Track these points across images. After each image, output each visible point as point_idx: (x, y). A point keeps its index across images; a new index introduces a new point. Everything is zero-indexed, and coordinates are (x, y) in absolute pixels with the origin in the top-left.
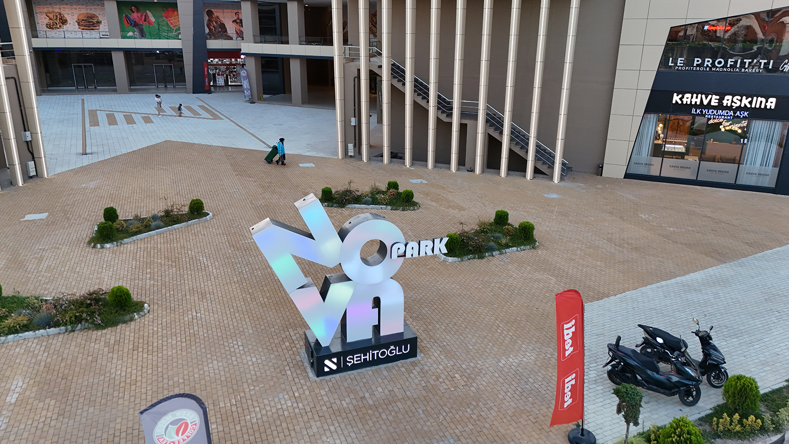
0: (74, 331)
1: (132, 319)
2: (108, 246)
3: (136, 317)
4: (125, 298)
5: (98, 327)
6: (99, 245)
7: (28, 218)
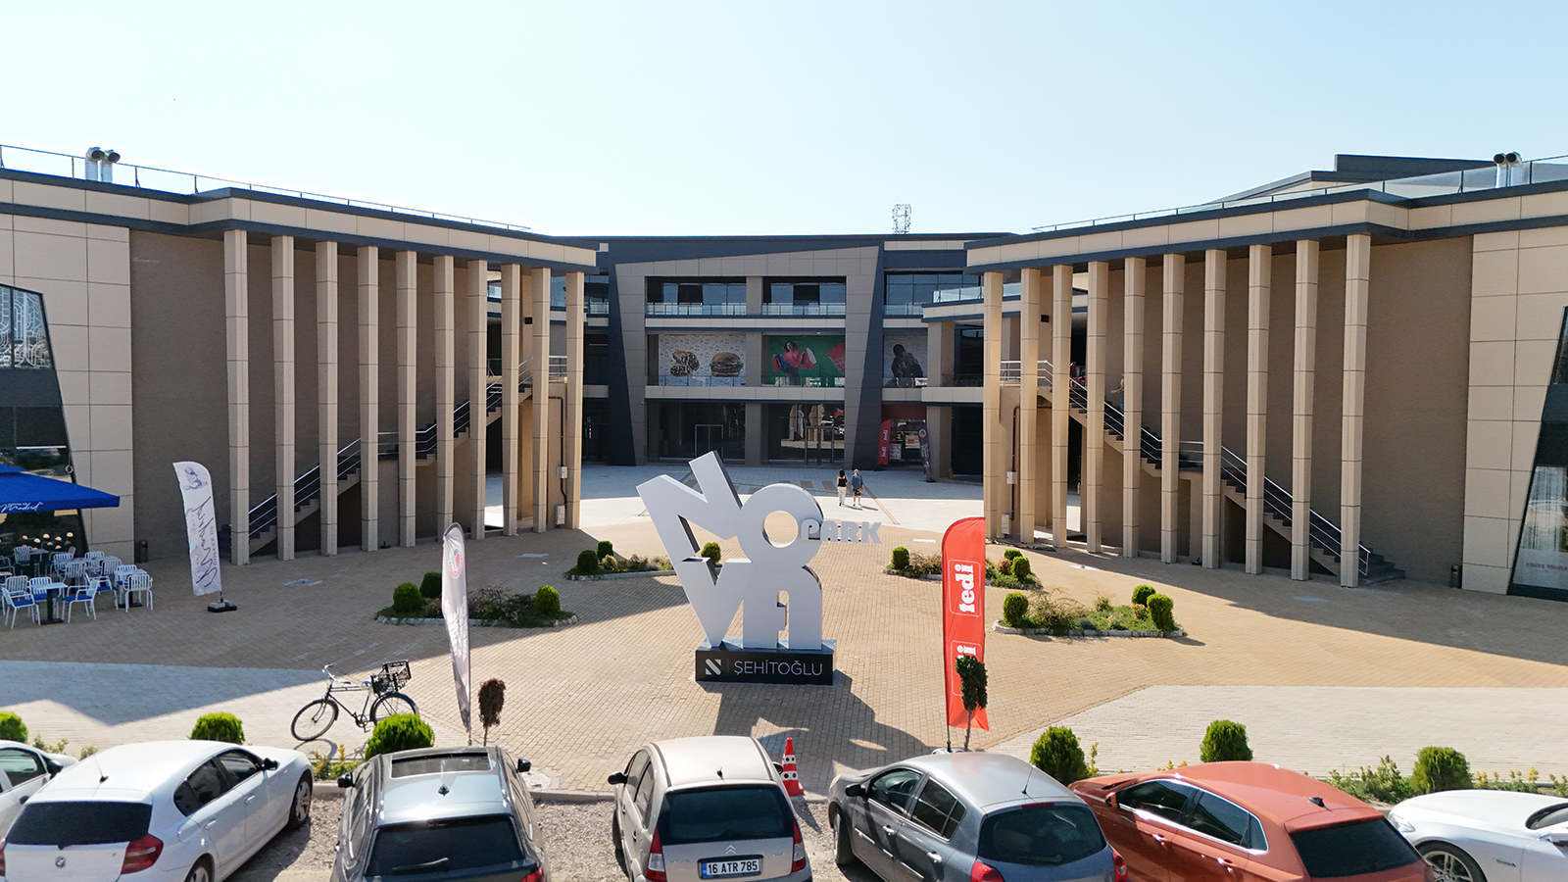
0: (489, 626)
1: (551, 625)
2: (583, 578)
3: (557, 623)
4: (550, 602)
5: (514, 625)
6: (573, 576)
7: (524, 556)
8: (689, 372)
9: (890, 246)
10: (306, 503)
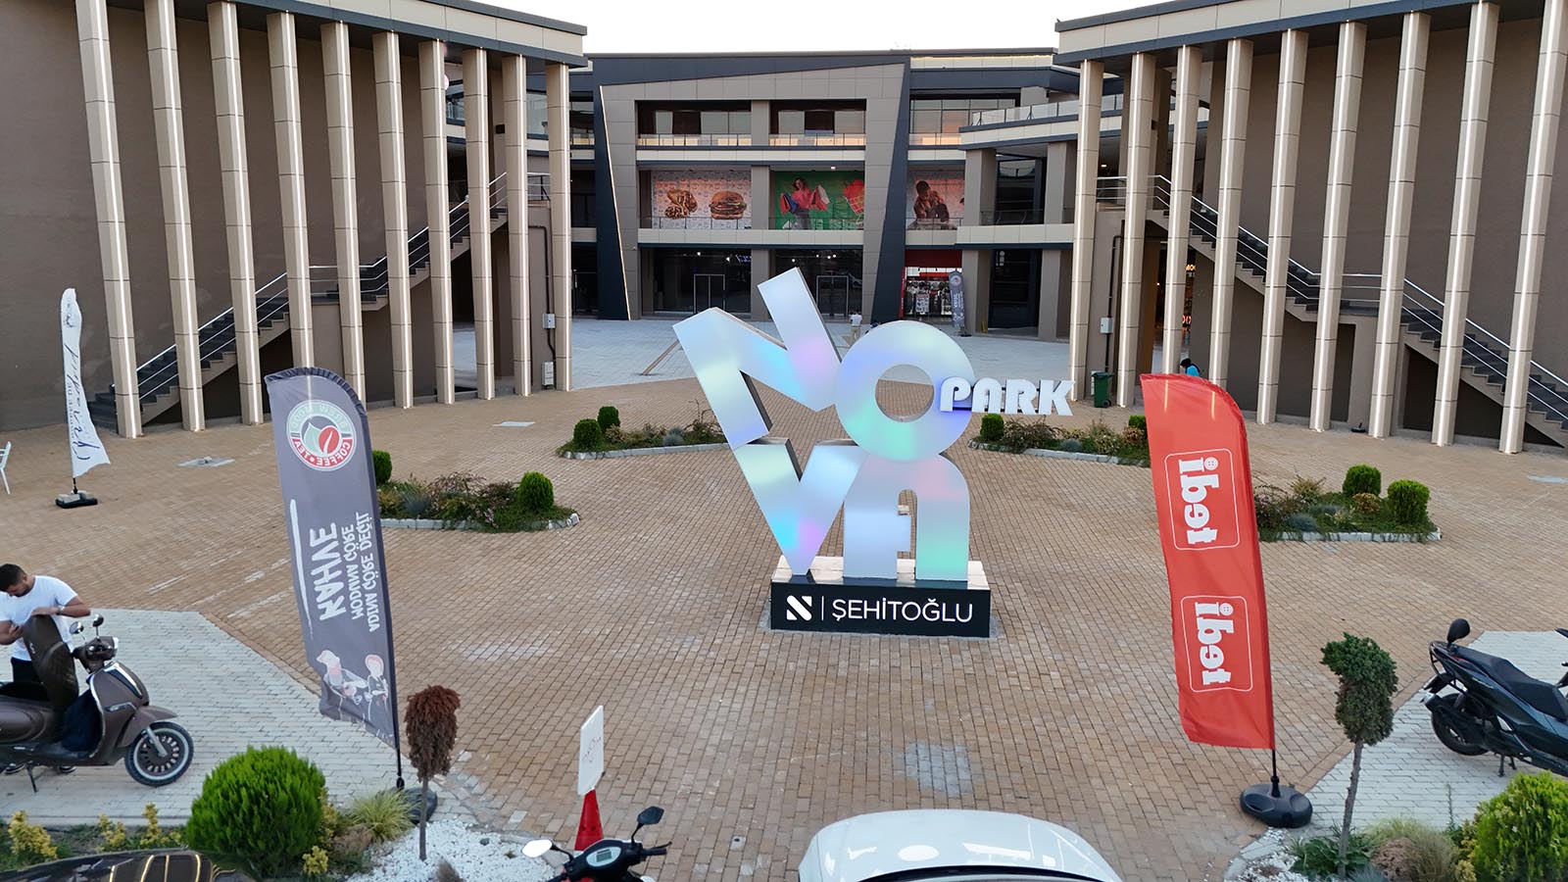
0: (454, 529)
1: (542, 528)
2: (582, 456)
3: (550, 525)
4: (541, 493)
5: (489, 528)
6: (569, 453)
7: (505, 424)
8: (685, 214)
9: (917, 63)
10: (218, 356)
